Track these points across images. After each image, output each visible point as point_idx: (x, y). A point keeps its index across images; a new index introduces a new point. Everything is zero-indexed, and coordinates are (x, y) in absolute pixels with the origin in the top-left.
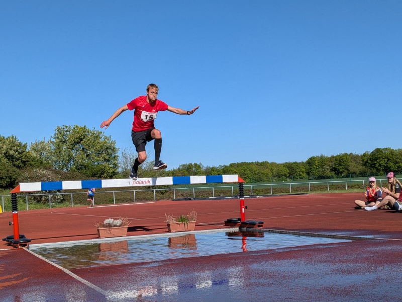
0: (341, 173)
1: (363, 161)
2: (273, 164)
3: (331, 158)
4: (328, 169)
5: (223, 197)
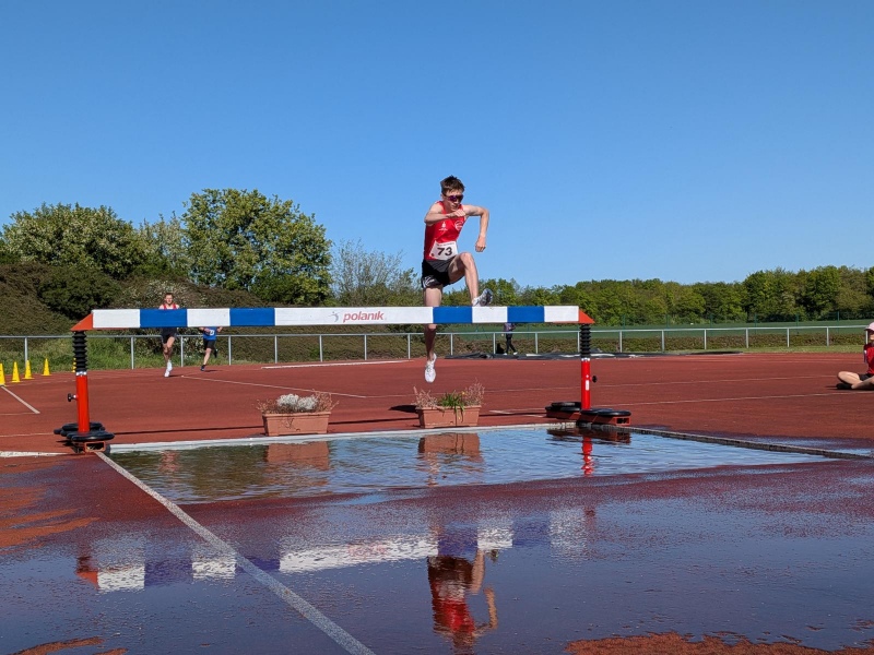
0: (819, 309)
1: (868, 285)
2: (670, 285)
3: (798, 276)
4: (790, 300)
5: (556, 354)
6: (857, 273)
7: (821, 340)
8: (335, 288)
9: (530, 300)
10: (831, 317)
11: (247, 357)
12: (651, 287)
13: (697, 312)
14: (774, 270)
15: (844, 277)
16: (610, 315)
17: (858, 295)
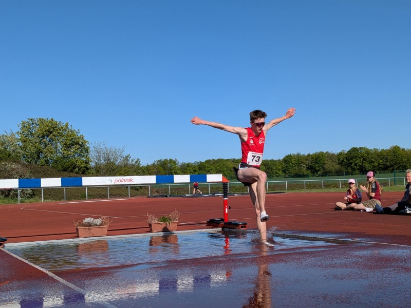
1: (339, 160)
3: (307, 156)
4: (304, 167)
6: (333, 155)
7: (320, 186)
9: (184, 169)
10: (322, 175)
14: (296, 154)
15: (328, 157)
17: (334, 165)
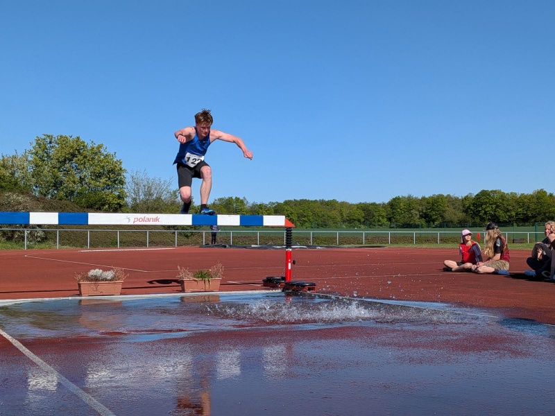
0: (434, 221)
1: (464, 206)
2: (343, 204)
3: (421, 200)
4: (416, 215)
5: (271, 246)
6: (457, 199)
7: (434, 240)
8: (129, 200)
9: (255, 211)
10: (441, 226)
11: (69, 244)
12: (331, 204)
13: (359, 221)
14: (406, 196)
15: (449, 201)
16: (305, 221)
17: (457, 212)
